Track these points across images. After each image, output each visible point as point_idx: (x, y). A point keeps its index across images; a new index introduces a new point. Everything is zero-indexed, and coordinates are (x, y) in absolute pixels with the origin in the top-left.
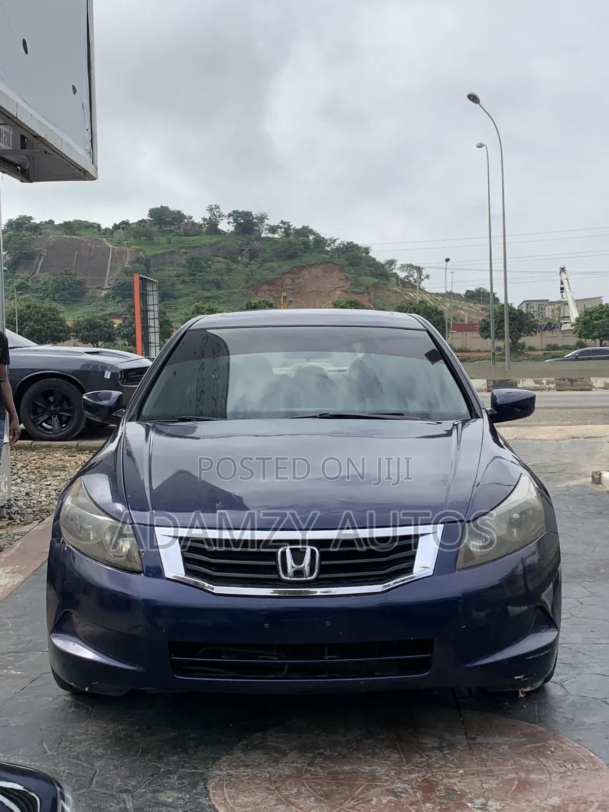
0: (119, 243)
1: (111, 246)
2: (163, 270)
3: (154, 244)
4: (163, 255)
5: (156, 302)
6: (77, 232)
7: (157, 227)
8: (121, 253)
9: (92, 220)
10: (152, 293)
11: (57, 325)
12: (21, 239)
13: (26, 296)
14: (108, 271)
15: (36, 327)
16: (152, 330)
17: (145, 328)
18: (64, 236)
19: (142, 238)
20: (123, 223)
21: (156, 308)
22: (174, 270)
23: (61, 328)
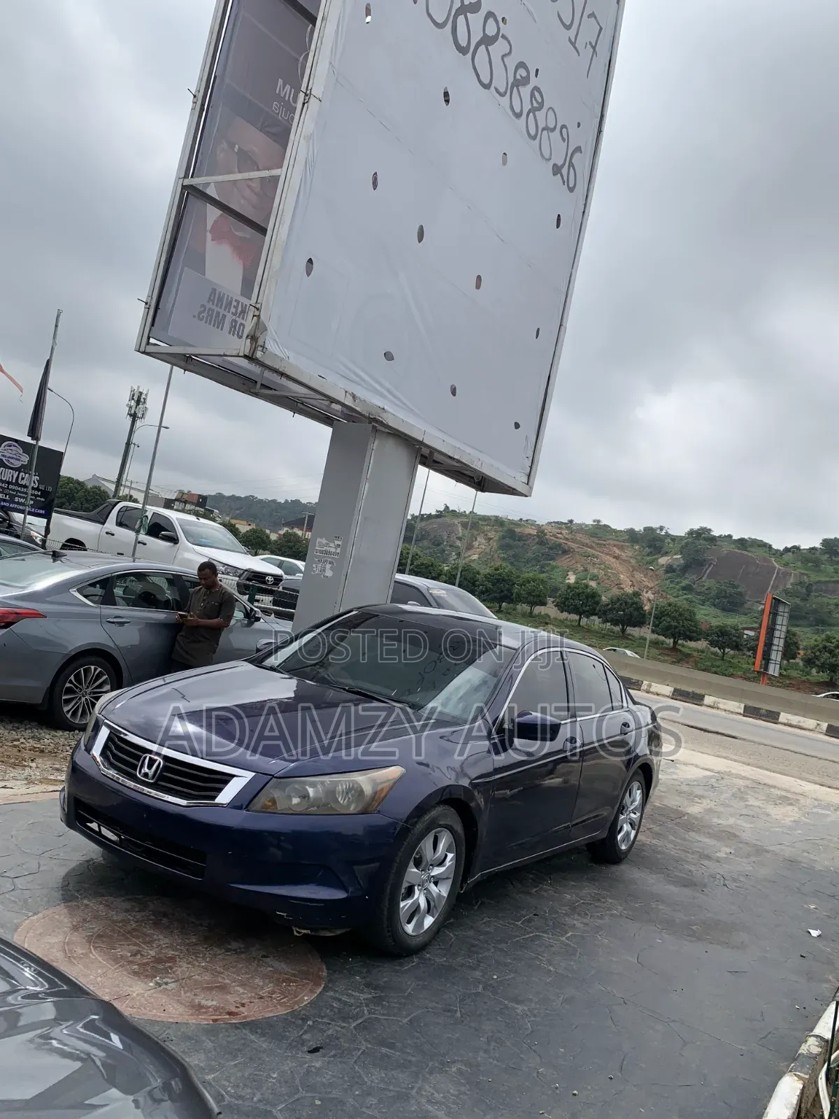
0: (786, 565)
1: (777, 566)
2: (824, 597)
3: (820, 571)
4: (826, 582)
5: (785, 623)
6: (749, 549)
7: (827, 556)
8: (786, 575)
9: (766, 540)
10: (782, 613)
11: (691, 625)
12: (696, 546)
13: (690, 596)
14: (770, 588)
15: (672, 623)
16: (775, 648)
17: (769, 645)
18: (737, 550)
19: (810, 564)
20: (794, 547)
21: (784, 629)
22: (835, 599)
23: (695, 629)
